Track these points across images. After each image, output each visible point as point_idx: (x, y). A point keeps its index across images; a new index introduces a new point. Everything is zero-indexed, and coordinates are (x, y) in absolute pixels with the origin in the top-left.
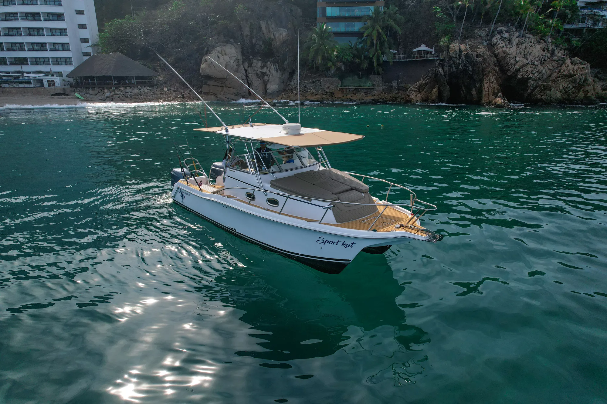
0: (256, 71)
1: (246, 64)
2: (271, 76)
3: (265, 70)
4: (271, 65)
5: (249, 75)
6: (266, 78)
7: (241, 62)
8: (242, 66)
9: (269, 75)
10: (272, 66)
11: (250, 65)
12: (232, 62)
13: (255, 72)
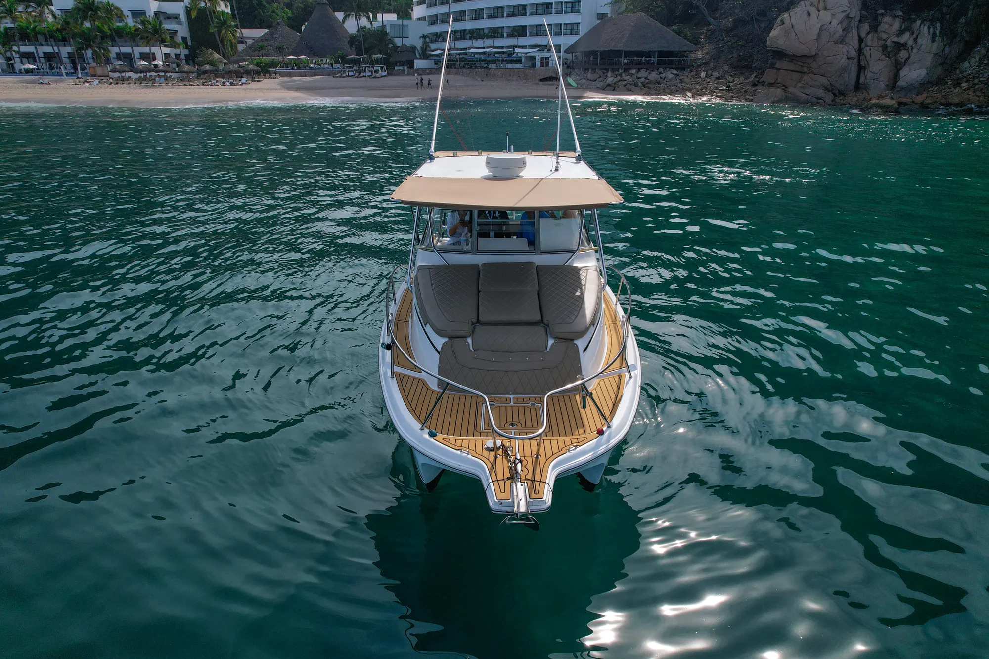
0: (884, 40)
1: (866, 27)
2: (915, 51)
3: (906, 38)
4: (922, 26)
5: (866, 51)
6: (903, 54)
7: (854, 23)
8: (855, 32)
9: (912, 49)
10: (926, 27)
11: (874, 28)
12: (835, 22)
13: (881, 43)
